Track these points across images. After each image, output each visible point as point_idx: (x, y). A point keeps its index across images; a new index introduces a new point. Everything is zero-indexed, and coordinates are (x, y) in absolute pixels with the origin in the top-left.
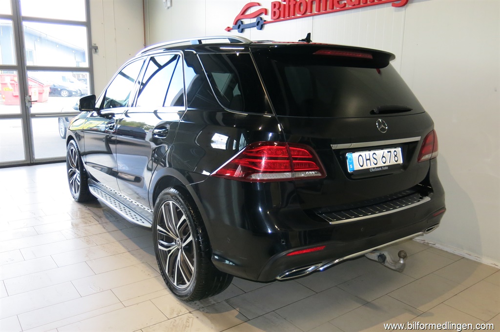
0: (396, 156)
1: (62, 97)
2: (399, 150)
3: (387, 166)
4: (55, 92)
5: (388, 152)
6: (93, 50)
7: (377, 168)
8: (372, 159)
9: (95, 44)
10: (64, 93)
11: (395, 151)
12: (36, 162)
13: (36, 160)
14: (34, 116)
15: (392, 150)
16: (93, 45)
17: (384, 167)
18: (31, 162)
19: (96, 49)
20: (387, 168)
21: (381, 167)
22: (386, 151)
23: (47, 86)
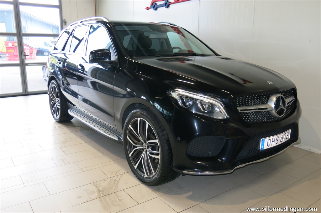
1: (45, 56)
4: (40, 52)
6: (64, 23)
9: (65, 20)
10: (46, 53)
12: (29, 93)
13: (29, 92)
14: (27, 64)
16: (63, 20)
18: (26, 93)
19: (65, 22)
23: (35, 49)
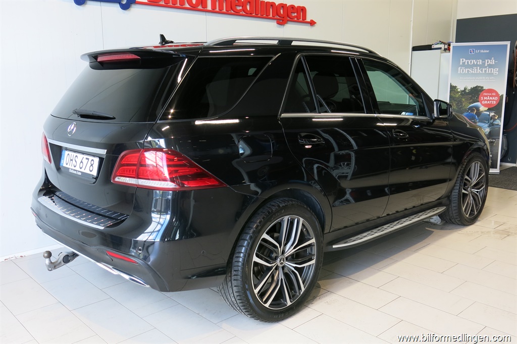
0: (92, 165)
2: (97, 160)
3: (81, 172)
5: (87, 159)
7: (74, 170)
8: (74, 160)
11: (92, 160)
15: (91, 158)
17: (79, 171)
20: (80, 174)
21: (77, 171)
22: (85, 156)
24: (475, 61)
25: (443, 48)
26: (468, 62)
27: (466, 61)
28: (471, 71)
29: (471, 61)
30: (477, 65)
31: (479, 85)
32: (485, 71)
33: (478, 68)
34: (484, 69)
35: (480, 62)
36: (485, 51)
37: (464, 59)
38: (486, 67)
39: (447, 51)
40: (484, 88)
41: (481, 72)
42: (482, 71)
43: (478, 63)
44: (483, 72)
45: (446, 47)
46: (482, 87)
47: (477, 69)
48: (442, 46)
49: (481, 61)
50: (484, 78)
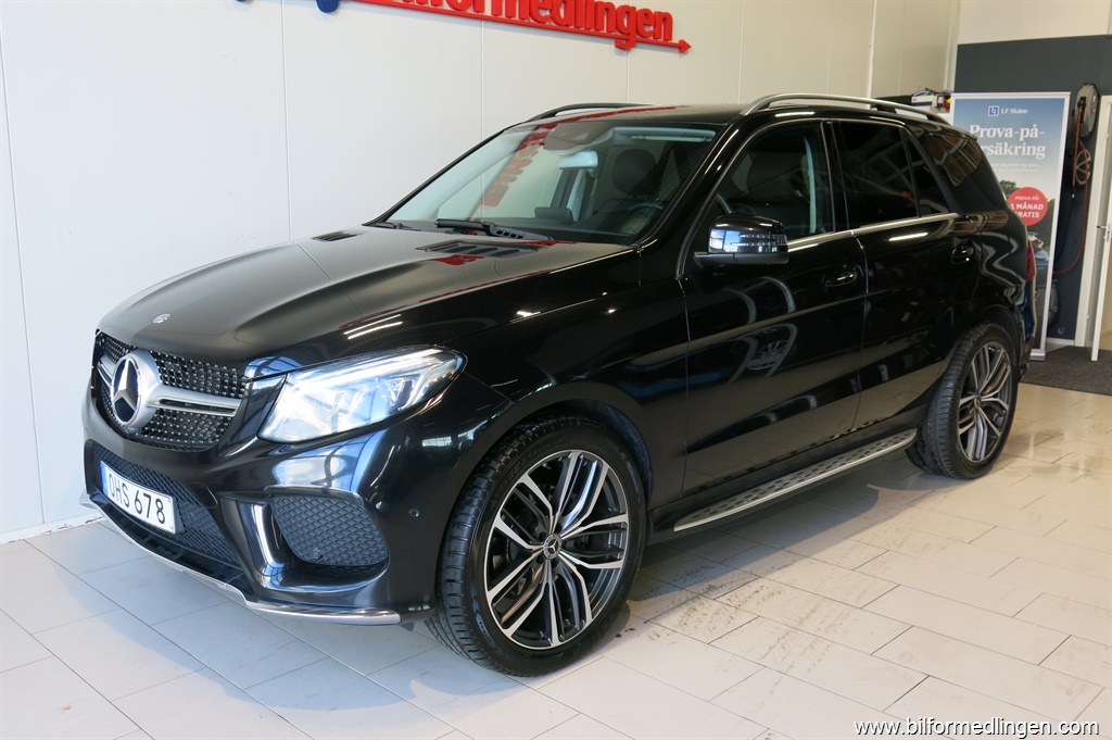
24: (999, 130)
25: (935, 104)
26: (985, 133)
27: (982, 130)
28: (992, 151)
29: (991, 132)
30: (1003, 139)
31: (1006, 180)
32: (1020, 151)
33: (1006, 144)
34: (1016, 148)
35: (1009, 132)
36: (1020, 111)
37: (978, 127)
38: (1021, 144)
39: (943, 109)
40: (1017, 186)
41: (1011, 153)
42: (1013, 150)
43: (1006, 135)
44: (1016, 153)
45: (941, 100)
46: (1013, 184)
47: (1003, 146)
48: (932, 98)
49: (1011, 130)
50: (1016, 165)
